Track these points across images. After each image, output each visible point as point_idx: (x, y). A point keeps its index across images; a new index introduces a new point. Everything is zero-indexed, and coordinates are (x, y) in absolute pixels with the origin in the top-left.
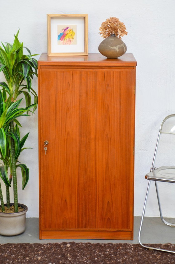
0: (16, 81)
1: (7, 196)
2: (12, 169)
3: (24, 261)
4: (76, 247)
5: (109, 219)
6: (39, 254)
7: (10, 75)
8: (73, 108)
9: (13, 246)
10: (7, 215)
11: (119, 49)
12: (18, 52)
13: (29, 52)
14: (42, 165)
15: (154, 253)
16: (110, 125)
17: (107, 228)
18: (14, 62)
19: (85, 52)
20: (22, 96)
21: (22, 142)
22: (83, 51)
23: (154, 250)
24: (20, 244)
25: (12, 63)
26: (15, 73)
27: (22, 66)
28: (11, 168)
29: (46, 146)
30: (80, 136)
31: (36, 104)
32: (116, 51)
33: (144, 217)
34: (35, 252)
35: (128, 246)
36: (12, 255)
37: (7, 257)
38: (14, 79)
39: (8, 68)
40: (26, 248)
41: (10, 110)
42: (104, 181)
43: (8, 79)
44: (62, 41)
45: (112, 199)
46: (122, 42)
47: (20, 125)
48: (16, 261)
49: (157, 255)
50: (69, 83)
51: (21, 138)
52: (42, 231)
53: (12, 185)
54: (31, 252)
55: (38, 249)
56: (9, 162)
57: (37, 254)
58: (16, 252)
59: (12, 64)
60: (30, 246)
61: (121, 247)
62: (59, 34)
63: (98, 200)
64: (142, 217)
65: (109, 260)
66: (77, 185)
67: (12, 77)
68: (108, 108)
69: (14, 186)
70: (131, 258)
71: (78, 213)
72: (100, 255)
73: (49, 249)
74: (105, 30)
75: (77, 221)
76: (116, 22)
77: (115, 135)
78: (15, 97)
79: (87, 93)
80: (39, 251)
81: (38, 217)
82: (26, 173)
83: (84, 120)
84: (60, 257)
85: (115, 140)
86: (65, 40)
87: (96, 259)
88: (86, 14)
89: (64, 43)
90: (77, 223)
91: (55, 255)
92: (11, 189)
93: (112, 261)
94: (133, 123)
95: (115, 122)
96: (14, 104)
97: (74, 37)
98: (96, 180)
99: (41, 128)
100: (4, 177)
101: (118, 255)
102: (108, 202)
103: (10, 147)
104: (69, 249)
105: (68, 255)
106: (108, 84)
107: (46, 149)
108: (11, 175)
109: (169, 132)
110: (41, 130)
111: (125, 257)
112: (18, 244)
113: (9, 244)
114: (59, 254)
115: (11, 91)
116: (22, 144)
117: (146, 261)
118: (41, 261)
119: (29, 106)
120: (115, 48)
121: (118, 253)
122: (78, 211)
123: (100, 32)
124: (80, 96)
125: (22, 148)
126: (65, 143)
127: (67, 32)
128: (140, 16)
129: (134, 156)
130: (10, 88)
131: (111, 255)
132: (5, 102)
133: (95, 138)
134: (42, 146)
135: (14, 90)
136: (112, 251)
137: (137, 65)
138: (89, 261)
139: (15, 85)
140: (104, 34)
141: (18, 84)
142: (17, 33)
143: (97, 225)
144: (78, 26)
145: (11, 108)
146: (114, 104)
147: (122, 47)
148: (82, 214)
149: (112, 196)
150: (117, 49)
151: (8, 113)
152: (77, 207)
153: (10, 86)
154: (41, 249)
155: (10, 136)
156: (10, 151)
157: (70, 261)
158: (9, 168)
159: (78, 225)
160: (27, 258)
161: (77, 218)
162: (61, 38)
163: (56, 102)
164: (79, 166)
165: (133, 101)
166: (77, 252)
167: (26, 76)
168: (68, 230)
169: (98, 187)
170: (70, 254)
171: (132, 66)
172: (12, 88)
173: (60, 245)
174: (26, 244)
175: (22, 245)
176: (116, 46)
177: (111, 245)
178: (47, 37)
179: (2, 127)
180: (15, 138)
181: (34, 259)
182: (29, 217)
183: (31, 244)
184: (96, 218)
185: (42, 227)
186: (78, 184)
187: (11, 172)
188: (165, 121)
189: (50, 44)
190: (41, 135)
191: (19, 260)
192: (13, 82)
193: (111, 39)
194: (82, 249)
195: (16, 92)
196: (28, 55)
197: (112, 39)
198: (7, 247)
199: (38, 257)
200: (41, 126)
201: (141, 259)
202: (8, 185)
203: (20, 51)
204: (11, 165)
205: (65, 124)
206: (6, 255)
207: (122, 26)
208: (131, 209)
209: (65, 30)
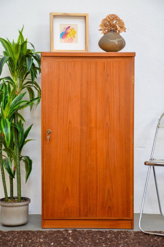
0: (20, 75)
1: (11, 188)
2: (16, 161)
3: (27, 242)
4: (78, 233)
5: (109, 207)
6: (41, 238)
7: (15, 68)
8: (75, 98)
9: (16, 233)
10: (10, 204)
11: (118, 42)
12: (22, 46)
13: (33, 47)
14: (45, 154)
15: (155, 237)
16: (111, 114)
17: (108, 216)
18: (18, 56)
19: (85, 49)
20: (25, 90)
21: (25, 134)
23: (154, 235)
24: (23, 231)
25: (16, 56)
26: (19, 66)
27: (26, 61)
29: (48, 134)
30: (81, 124)
31: (39, 98)
32: (116, 44)
33: (142, 214)
34: (38, 236)
35: (129, 232)
36: (14, 238)
37: (9, 240)
38: (18, 72)
39: (12, 61)
40: (28, 234)
41: (14, 102)
42: (105, 170)
43: (13, 72)
44: (64, 39)
45: (112, 187)
46: (121, 37)
47: (24, 120)
48: (19, 242)
49: (157, 238)
50: (70, 73)
51: (25, 129)
52: (44, 220)
53: (16, 176)
54: (33, 237)
55: (40, 234)
56: (13, 154)
57: (39, 238)
58: (19, 236)
59: (16, 58)
60: (33, 232)
61: (121, 233)
62: (61, 33)
63: (98, 188)
64: (140, 214)
65: (110, 242)
66: (78, 173)
67: (17, 70)
68: (108, 97)
70: (132, 241)
71: (79, 202)
72: (102, 239)
73: (50, 234)
74: (105, 28)
75: (78, 209)
76: (115, 18)
77: (115, 123)
78: (19, 90)
79: (88, 83)
80: (41, 236)
81: (41, 213)
82: (30, 164)
83: (85, 110)
84: (62, 239)
85: (115, 129)
86: (67, 39)
87: (97, 241)
88: (87, 14)
89: (66, 42)
90: (78, 211)
91: (57, 238)
92: (15, 180)
93: (114, 243)
94: (132, 111)
95: (115, 111)
96: (18, 96)
97: (76, 36)
98: (97, 168)
99: (44, 117)
100: (8, 168)
101: (119, 239)
102: (109, 190)
103: (14, 140)
104: (71, 234)
105: (70, 238)
106: (108, 74)
107: (48, 137)
108: (15, 168)
110: (44, 120)
111: (126, 240)
112: (21, 231)
113: (12, 231)
114: (61, 238)
115: (16, 84)
116: (26, 136)
117: (147, 243)
118: (43, 243)
119: (33, 99)
120: (114, 41)
121: (119, 237)
122: (79, 200)
123: (100, 28)
124: (81, 85)
125: (26, 140)
126: (67, 132)
127: (69, 31)
128: (137, 18)
129: (133, 144)
130: (14, 81)
131: (112, 238)
132: (10, 95)
133: (96, 127)
134: (44, 135)
135: (18, 83)
136: (113, 236)
137: (135, 56)
138: (90, 243)
139: (19, 80)
140: (103, 31)
141: (22, 78)
142: (22, 29)
143: (98, 214)
144: (78, 25)
145: (15, 101)
146: (114, 93)
147: (121, 41)
148: (84, 202)
149: (112, 185)
150: (116, 42)
151: (12, 105)
152: (78, 195)
153: (15, 79)
154: (43, 234)
155: (13, 126)
156: (14, 144)
157: (72, 242)
158: (13, 161)
159: (80, 213)
160: (30, 241)
161: (78, 206)
162: (63, 36)
163: (58, 92)
164: (81, 155)
165: (132, 90)
166: (78, 236)
167: (30, 68)
168: (70, 219)
169: (98, 176)
170: (72, 238)
171: (131, 57)
172: (17, 82)
173: (62, 232)
174: (29, 231)
175: (24, 232)
176: (115, 40)
177: (112, 232)
179: (6, 118)
180: (18, 129)
181: (36, 241)
182: (32, 214)
183: (34, 231)
184: (97, 206)
185: (44, 215)
186: (80, 173)
187: (15, 164)
188: (162, 117)
189: (53, 41)
190: (44, 124)
191: (22, 242)
192: (17, 76)
193: (111, 34)
194: (84, 234)
195: (20, 86)
196: (32, 50)
198: (9, 233)
199: (40, 240)
200: (44, 115)
201: (141, 241)
202: (12, 176)
203: (25, 46)
204: (15, 157)
205: (67, 113)
207: (121, 22)
208: (131, 197)
209: (66, 29)
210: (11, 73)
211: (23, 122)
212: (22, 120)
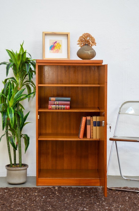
0: (21, 76)
1: (14, 157)
3: (26, 195)
4: (62, 189)
6: (36, 192)
7: (17, 70)
9: (18, 189)
10: (14, 169)
11: (91, 52)
12: (23, 55)
13: (30, 56)
15: (116, 191)
18: (20, 62)
19: (68, 58)
20: (25, 87)
21: (25, 118)
22: (67, 57)
24: (23, 188)
25: (18, 63)
26: (21, 70)
27: (25, 66)
28: (17, 137)
31: (34, 92)
32: (89, 54)
34: (33, 191)
35: (98, 188)
36: (17, 192)
38: (20, 74)
39: (16, 66)
40: (27, 189)
41: (17, 95)
44: (53, 51)
46: (93, 49)
48: (20, 195)
49: (118, 192)
51: (25, 115)
53: (18, 149)
54: (30, 191)
55: (35, 190)
56: (16, 133)
58: (20, 191)
60: (30, 189)
61: (93, 189)
62: (50, 46)
65: (85, 195)
69: (19, 149)
70: (100, 194)
72: (79, 193)
73: (42, 190)
74: (81, 43)
76: (88, 36)
78: (20, 87)
82: (28, 140)
86: (55, 50)
87: (76, 194)
88: (69, 33)
89: (54, 52)
91: (47, 193)
92: (17, 152)
93: (87, 195)
96: (19, 91)
97: (61, 48)
100: (12, 142)
101: (91, 193)
103: (17, 122)
104: (57, 190)
105: (56, 192)
108: (17, 143)
109: (125, 113)
111: (96, 193)
112: (22, 188)
113: (15, 187)
114: (50, 192)
115: (18, 82)
116: (25, 120)
117: (111, 195)
118: (37, 196)
119: (30, 93)
120: (88, 52)
123: (78, 43)
125: (25, 123)
127: (56, 44)
131: (86, 193)
132: (13, 90)
135: (20, 82)
136: (87, 191)
137: (103, 62)
138: (71, 196)
139: (20, 79)
140: (80, 45)
141: (23, 78)
142: (22, 43)
144: (63, 41)
150: (89, 52)
151: (15, 97)
153: (17, 79)
154: (38, 190)
155: (16, 113)
156: (16, 126)
157: (58, 195)
158: (16, 138)
160: (28, 194)
162: (52, 49)
166: (62, 191)
167: (28, 71)
170: (58, 192)
171: (100, 63)
172: (19, 81)
173: (51, 188)
174: (27, 188)
175: (24, 188)
176: (89, 51)
177: (86, 188)
178: (42, 50)
179: (11, 107)
180: (20, 115)
181: (32, 194)
182: (29, 176)
187: (17, 140)
188: (122, 106)
191: (22, 195)
192: (19, 76)
194: (66, 190)
195: (21, 84)
196: (30, 58)
197: (86, 47)
198: (13, 189)
202: (15, 149)
203: (24, 55)
204: (17, 135)
206: (13, 193)
207: (93, 38)
209: (54, 43)
210: (15, 75)
211: (23, 110)
212: (22, 109)
